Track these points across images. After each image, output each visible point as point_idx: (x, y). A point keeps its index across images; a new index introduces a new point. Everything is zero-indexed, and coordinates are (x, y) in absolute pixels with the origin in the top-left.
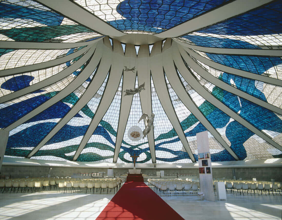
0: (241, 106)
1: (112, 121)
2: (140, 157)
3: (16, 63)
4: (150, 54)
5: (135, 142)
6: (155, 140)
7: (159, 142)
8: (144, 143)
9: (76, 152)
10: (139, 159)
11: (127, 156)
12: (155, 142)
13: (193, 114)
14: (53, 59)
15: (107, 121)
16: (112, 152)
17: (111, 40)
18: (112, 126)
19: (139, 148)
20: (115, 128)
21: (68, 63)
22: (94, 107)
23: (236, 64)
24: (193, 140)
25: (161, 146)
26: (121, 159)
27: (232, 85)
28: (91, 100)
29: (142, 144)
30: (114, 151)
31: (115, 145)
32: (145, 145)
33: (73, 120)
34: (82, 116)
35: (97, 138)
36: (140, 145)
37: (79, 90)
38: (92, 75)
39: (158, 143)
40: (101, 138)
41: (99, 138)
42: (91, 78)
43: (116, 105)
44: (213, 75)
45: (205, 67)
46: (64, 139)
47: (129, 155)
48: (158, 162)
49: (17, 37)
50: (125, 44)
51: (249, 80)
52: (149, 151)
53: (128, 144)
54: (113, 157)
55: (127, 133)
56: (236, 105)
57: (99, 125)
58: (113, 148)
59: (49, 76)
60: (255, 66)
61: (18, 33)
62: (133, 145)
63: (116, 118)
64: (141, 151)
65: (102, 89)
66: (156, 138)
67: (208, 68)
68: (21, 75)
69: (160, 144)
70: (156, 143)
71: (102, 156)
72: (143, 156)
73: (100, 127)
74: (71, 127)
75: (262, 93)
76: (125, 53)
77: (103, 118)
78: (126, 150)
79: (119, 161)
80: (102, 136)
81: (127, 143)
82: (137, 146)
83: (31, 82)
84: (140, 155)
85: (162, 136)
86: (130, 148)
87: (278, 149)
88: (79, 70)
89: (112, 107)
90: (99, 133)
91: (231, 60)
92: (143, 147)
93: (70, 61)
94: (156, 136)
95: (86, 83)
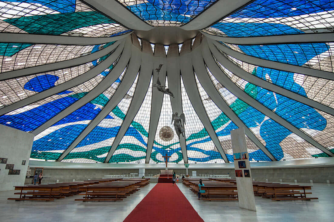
0: (277, 103)
1: (143, 122)
2: (172, 157)
3: (36, 60)
4: (179, 54)
5: (167, 142)
6: (186, 140)
7: (191, 141)
8: (176, 143)
9: (108, 154)
10: (171, 159)
11: (159, 156)
12: (186, 142)
13: (224, 113)
14: (76, 57)
15: (139, 122)
16: (145, 153)
17: (140, 40)
18: (144, 127)
19: (171, 149)
20: (147, 128)
21: (94, 62)
22: (124, 108)
23: (273, 55)
24: (225, 140)
25: (192, 146)
26: (153, 159)
27: (267, 80)
28: (121, 101)
29: (174, 144)
30: (146, 152)
31: (147, 145)
32: (177, 145)
33: (104, 121)
34: (113, 117)
35: (129, 139)
36: (172, 145)
37: (109, 91)
38: (122, 76)
39: (189, 143)
40: (133, 139)
41: (131, 139)
42: (120, 78)
43: (146, 106)
44: (246, 71)
45: (237, 63)
46: (95, 141)
47: (161, 156)
48: (190, 162)
49: (31, 29)
50: (153, 44)
51: (287, 74)
52: (180, 151)
53: (160, 145)
54: (145, 157)
55: (158, 133)
56: (272, 102)
57: (130, 126)
58: (145, 149)
59: (75, 76)
60: (295, 56)
61: (30, 23)
62: (165, 145)
63: (147, 119)
64: (173, 151)
65: (132, 90)
66: (187, 138)
67: (240, 63)
68: (44, 74)
69: (191, 144)
70: (188, 143)
71: (135, 157)
72: (175, 157)
73: (131, 128)
74: (102, 129)
75: (301, 87)
76: (154, 53)
77: (134, 119)
78: (158, 150)
79: (151, 161)
80: (134, 137)
81: (159, 143)
82: (168, 146)
83: (56, 82)
84: (172, 156)
85: (193, 136)
86: (162, 149)
87: (318, 148)
88: (108, 70)
89: (143, 108)
90: (131, 134)
91: (267, 50)
92: (175, 147)
93: (96, 60)
94: (187, 136)
95: (116, 84)
